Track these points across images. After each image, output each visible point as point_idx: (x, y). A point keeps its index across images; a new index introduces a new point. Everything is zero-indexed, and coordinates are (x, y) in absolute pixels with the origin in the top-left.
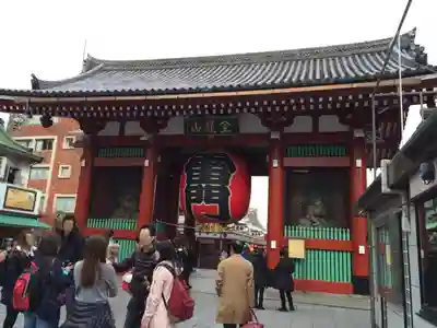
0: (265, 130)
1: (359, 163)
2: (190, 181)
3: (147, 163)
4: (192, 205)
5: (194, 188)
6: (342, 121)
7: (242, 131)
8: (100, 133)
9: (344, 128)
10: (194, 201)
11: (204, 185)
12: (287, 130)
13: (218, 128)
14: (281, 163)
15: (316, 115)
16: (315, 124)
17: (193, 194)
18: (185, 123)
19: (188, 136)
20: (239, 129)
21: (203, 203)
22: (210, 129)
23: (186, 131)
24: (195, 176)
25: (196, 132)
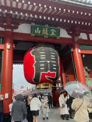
3: (8, 46)
4: (41, 73)
5: (42, 63)
11: (48, 62)
13: (49, 32)
17: (42, 67)
18: (32, 27)
19: (33, 35)
20: (59, 35)
21: (49, 71)
22: (45, 32)
23: (32, 32)
24: (43, 57)
25: (37, 33)
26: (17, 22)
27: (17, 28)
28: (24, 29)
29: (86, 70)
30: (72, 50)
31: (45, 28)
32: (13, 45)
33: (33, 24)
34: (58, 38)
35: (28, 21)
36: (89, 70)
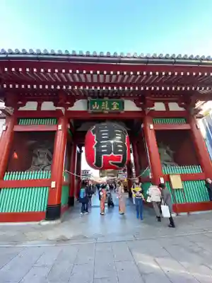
0: (139, 109)
3: (60, 127)
7: (125, 109)
8: (21, 109)
9: (182, 109)
13: (111, 106)
14: (154, 127)
15: (166, 103)
16: (167, 107)
18: (88, 102)
19: (90, 111)
22: (105, 107)
23: (88, 108)
25: (95, 109)
26: (72, 98)
27: (72, 105)
28: (79, 106)
29: (167, 152)
30: (142, 126)
31: (105, 101)
33: (89, 99)
34: (122, 112)
35: (85, 97)
36: (171, 152)
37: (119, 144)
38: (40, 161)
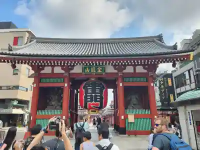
0: (116, 71)
1: (152, 84)
2: (86, 93)
3: (66, 85)
4: (88, 103)
5: (89, 96)
6: (144, 68)
7: (106, 72)
8: (42, 72)
9: (145, 71)
10: (89, 101)
11: (94, 95)
12: (125, 71)
13: (97, 70)
14: (123, 85)
15: (135, 66)
16: (135, 69)
17: (89, 99)
18: (83, 68)
19: (84, 73)
20: (105, 71)
21: (93, 102)
22: (93, 71)
23: (83, 71)
24: (90, 91)
25: (87, 72)
26: (74, 65)
27: (72, 69)
28: (78, 69)
30: (117, 83)
31: (93, 67)
32: (69, 83)
34: (104, 73)
37: (98, 96)
38: (53, 103)
